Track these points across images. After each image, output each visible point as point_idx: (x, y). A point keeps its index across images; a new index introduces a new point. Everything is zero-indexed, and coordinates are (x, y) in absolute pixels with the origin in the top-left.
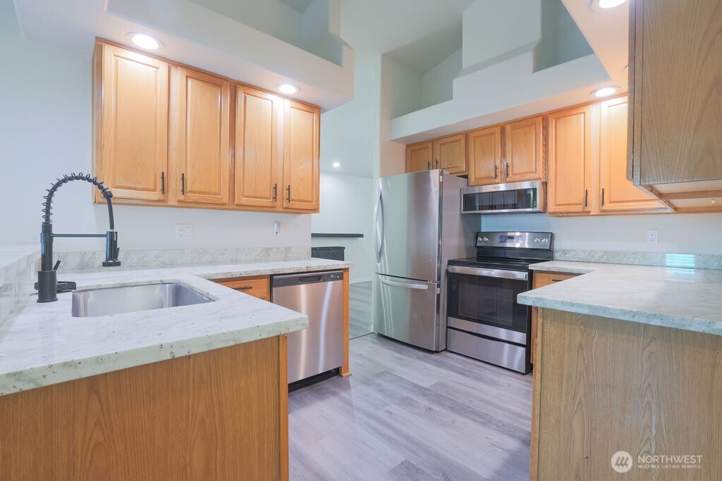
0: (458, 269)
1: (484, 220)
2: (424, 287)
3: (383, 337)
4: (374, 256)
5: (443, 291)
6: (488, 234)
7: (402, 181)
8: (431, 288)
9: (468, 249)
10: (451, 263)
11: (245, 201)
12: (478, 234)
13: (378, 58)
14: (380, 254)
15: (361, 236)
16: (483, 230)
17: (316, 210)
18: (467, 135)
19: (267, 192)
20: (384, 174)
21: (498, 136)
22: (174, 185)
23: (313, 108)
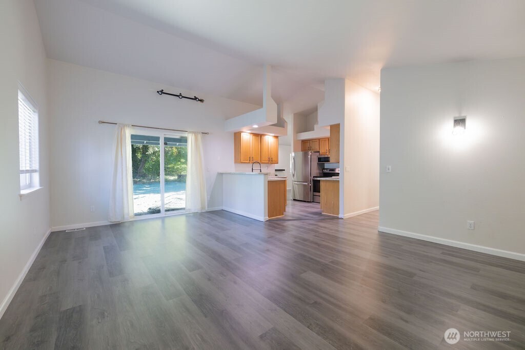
0: (316, 179)
1: (325, 164)
2: (307, 184)
3: (294, 200)
4: (292, 175)
5: (311, 185)
6: (326, 169)
7: (301, 154)
8: (308, 184)
9: (320, 173)
10: (314, 177)
11: (263, 162)
12: (324, 169)
13: (293, 115)
14: (294, 175)
15: (284, 170)
16: (325, 168)
17: (277, 163)
18: (319, 139)
19: (267, 159)
20: (295, 151)
21: (327, 141)
22: (251, 159)
23: (277, 137)
